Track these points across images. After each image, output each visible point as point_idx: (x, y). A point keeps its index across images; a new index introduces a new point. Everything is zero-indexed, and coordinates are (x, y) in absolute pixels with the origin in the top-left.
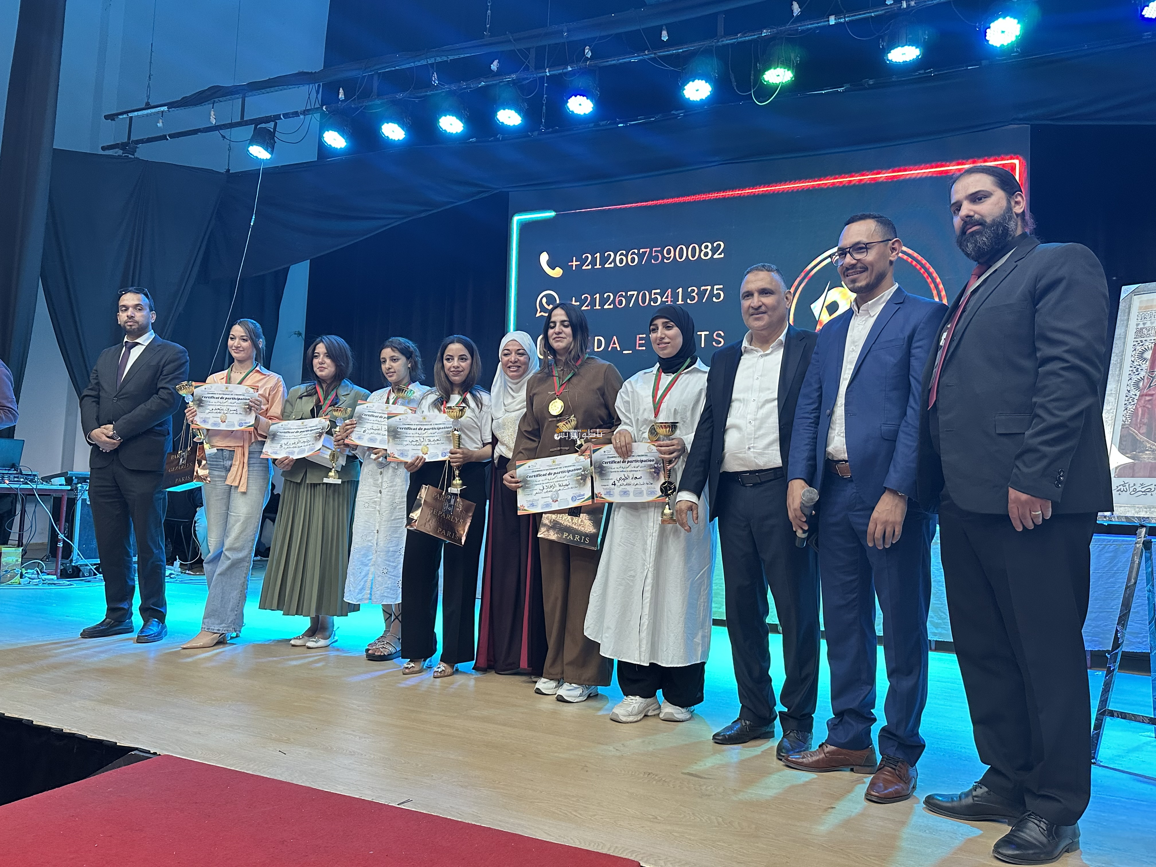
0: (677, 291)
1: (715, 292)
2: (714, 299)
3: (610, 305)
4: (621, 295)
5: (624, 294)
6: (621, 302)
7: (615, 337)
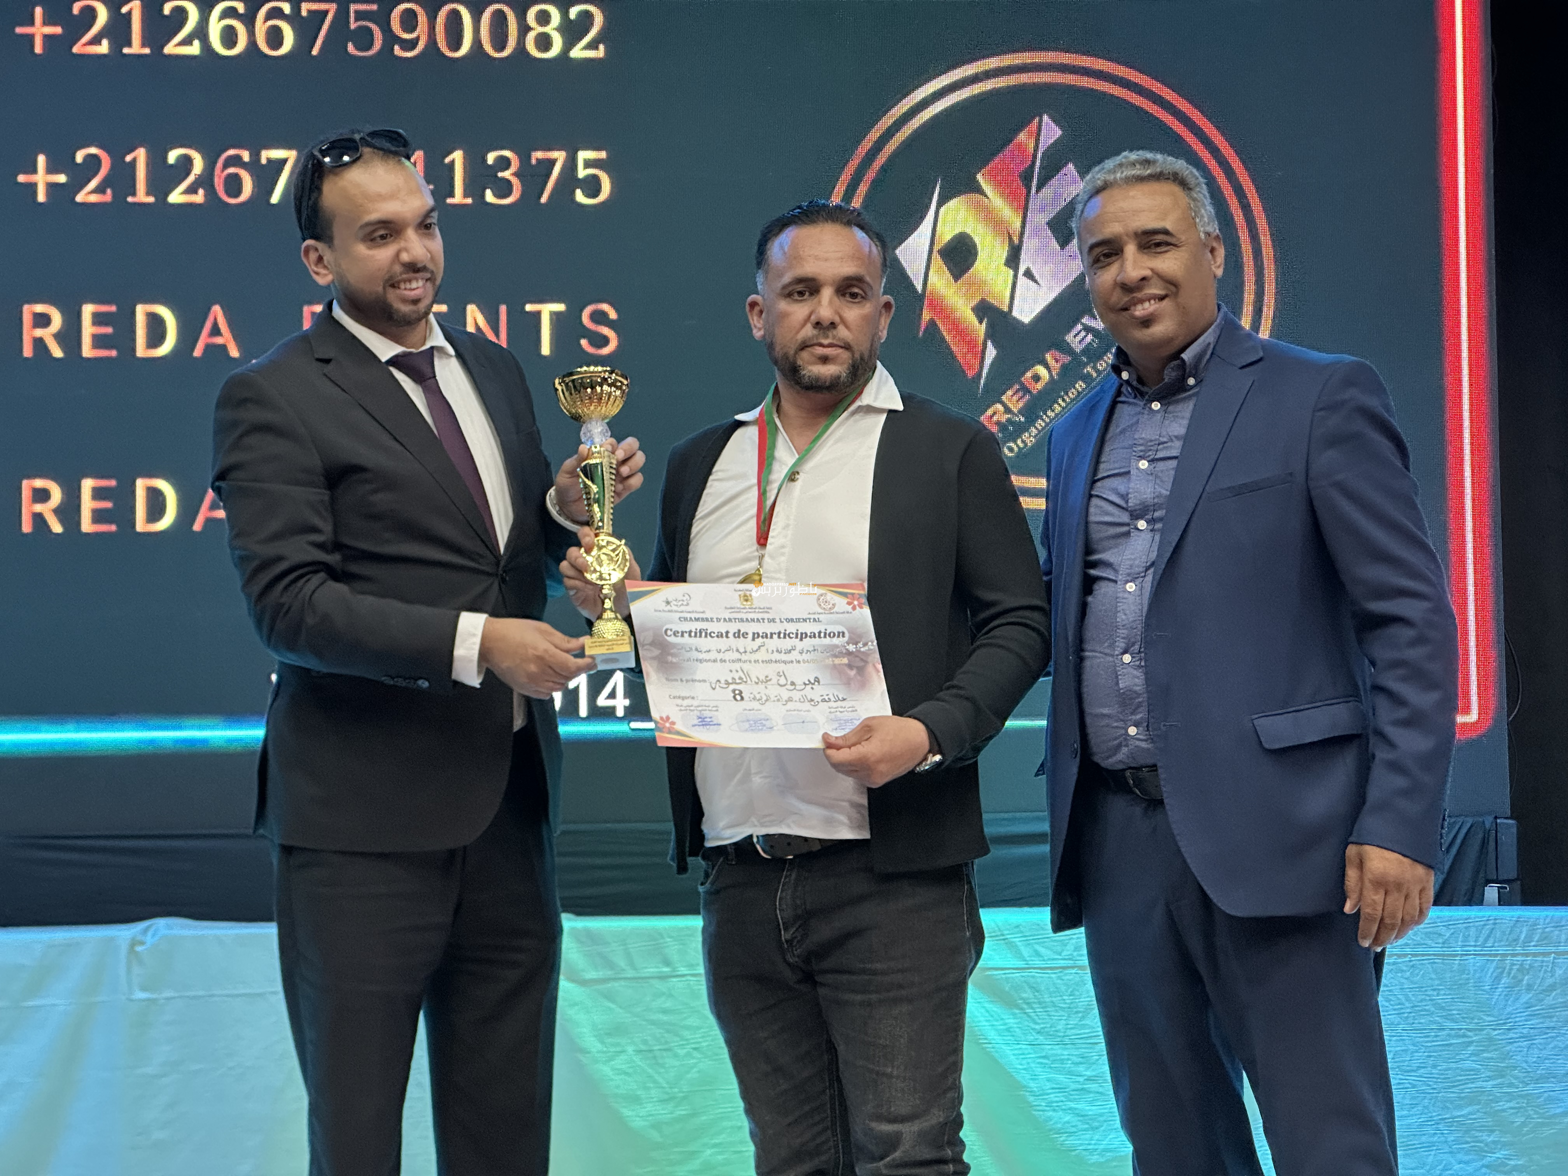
0: (447, 160)
1: (582, 173)
2: (580, 197)
3: (192, 190)
4: (236, 161)
5: (246, 156)
6: (234, 185)
7: (217, 309)
